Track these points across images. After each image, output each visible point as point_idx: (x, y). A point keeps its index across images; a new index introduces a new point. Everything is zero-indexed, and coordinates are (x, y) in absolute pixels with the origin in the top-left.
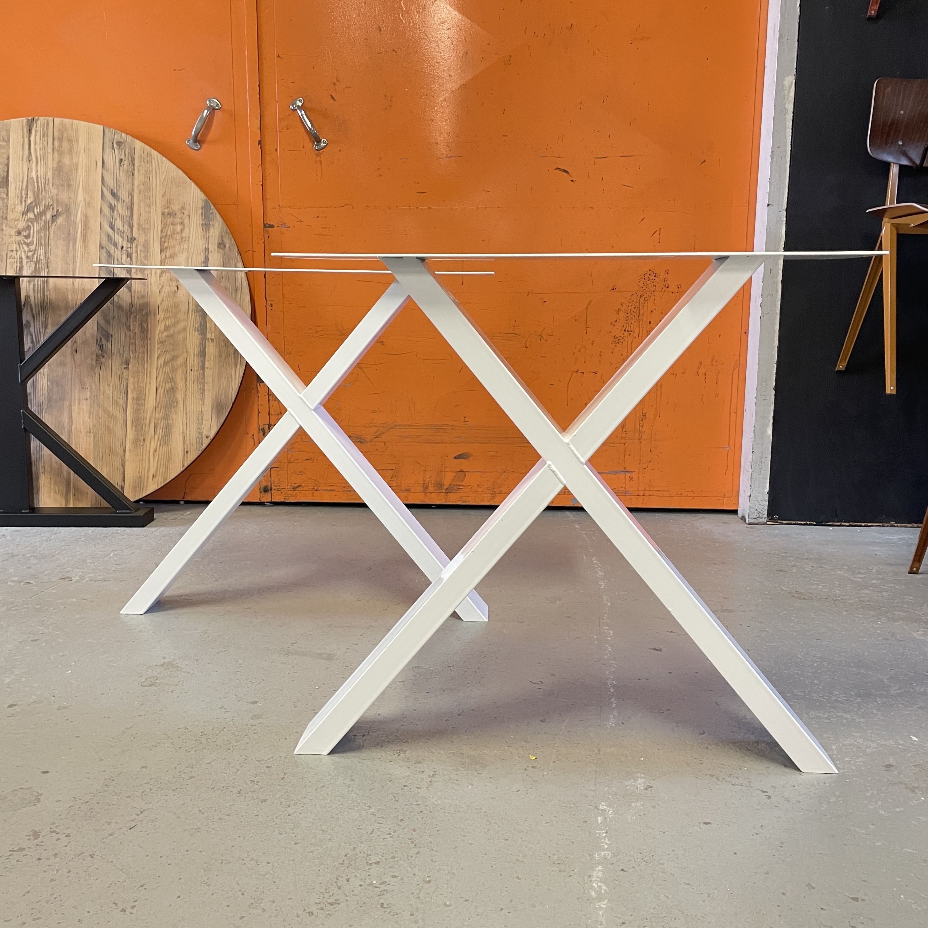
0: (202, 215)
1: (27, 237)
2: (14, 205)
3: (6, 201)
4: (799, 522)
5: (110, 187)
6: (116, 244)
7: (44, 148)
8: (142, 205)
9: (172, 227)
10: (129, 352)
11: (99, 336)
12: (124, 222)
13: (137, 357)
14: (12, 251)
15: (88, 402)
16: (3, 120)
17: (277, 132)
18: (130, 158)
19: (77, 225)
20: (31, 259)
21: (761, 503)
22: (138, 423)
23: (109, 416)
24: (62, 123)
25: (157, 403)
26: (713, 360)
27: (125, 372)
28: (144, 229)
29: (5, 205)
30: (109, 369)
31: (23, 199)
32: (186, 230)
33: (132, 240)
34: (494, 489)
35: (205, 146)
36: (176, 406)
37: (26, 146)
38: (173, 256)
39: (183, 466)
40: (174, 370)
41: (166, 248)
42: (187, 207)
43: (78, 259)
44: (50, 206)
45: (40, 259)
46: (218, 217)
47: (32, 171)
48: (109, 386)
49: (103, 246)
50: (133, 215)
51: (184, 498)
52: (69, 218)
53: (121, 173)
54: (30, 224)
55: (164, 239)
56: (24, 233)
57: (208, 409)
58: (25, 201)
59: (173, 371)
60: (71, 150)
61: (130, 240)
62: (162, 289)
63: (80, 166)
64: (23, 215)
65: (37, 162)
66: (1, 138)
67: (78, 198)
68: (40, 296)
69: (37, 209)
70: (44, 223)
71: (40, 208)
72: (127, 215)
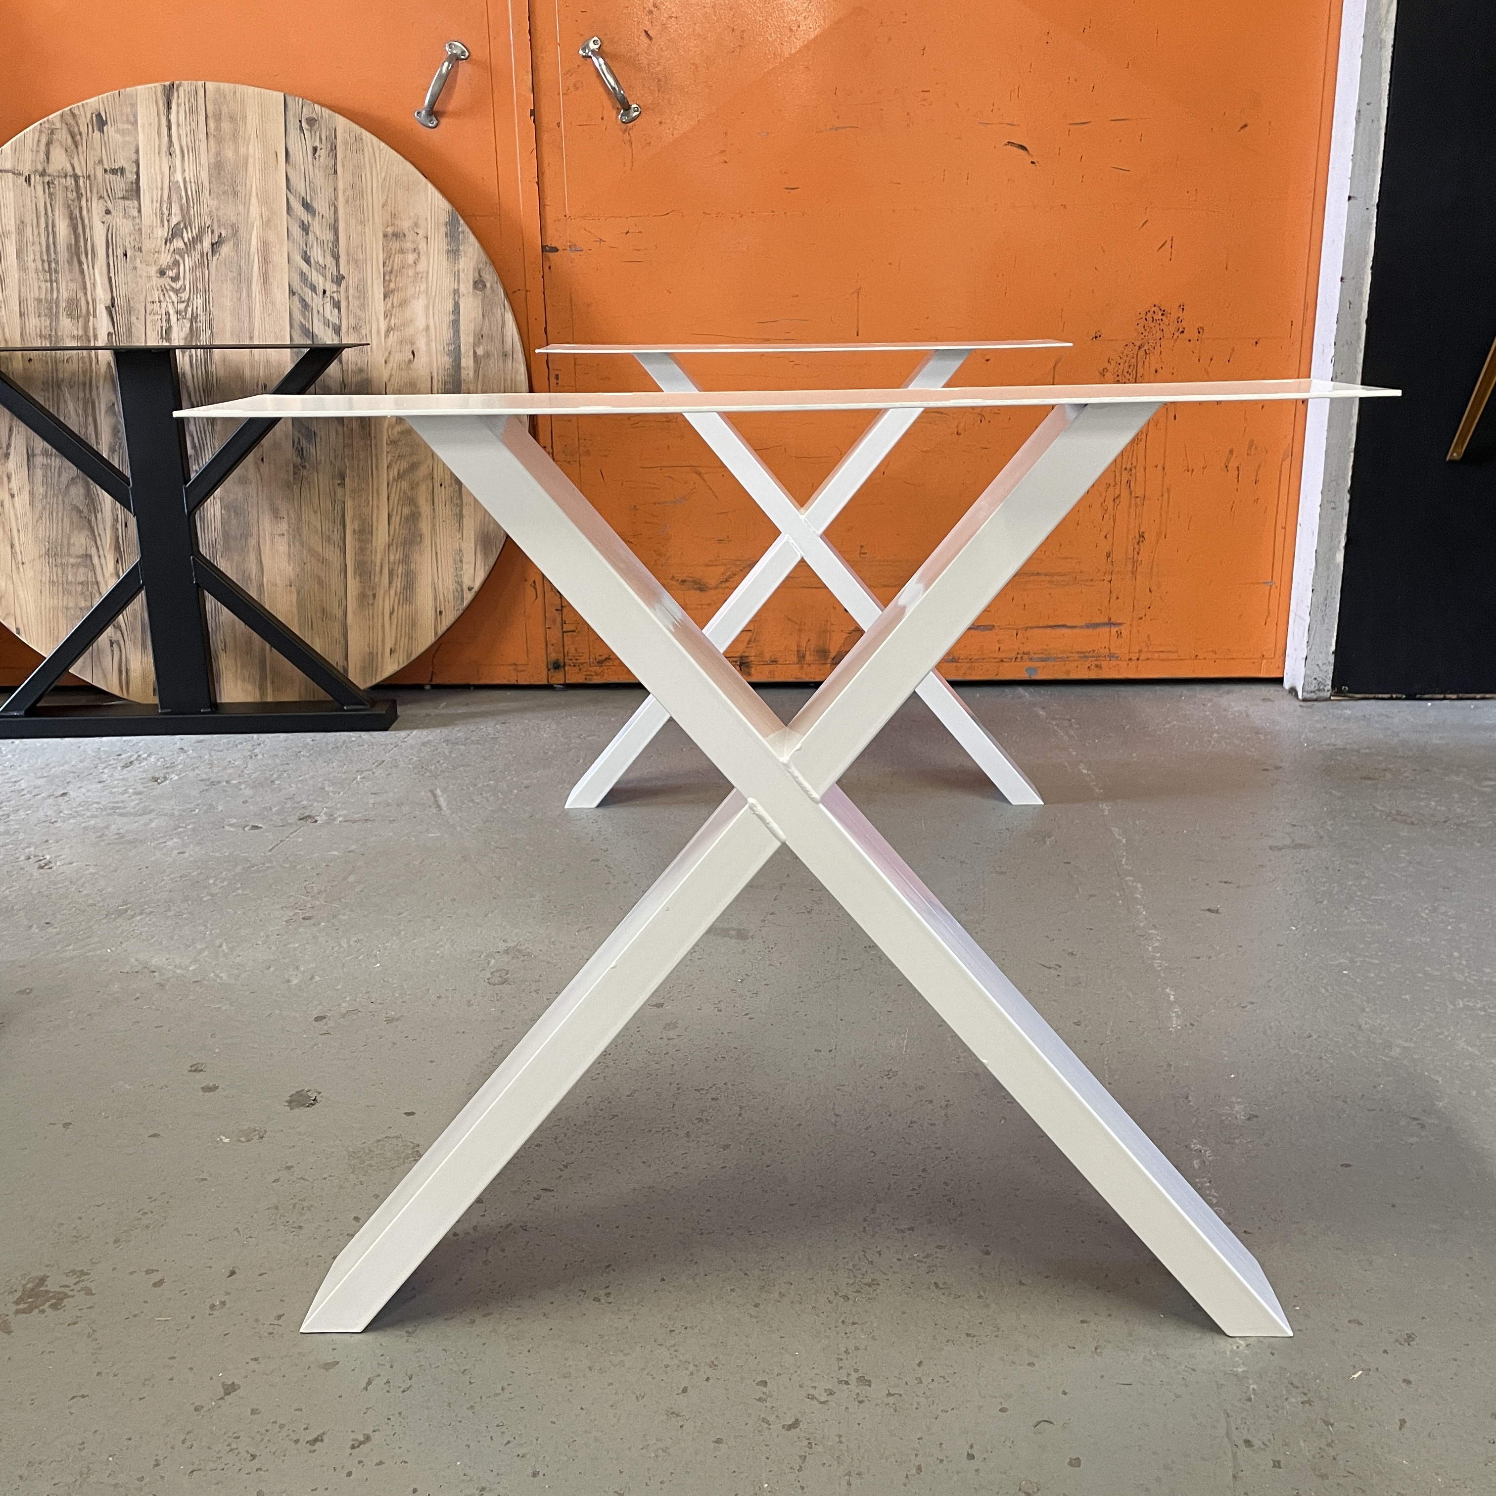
0: (446, 234)
1: (175, 279)
2: (151, 227)
3: (137, 221)
4: (1380, 696)
5: (300, 194)
6: (315, 287)
7: (193, 132)
8: (353, 222)
9: (401, 256)
10: (343, 459)
11: (297, 434)
12: (325, 251)
13: (356, 466)
14: (153, 302)
15: (286, 537)
16: (125, 87)
17: (559, 94)
18: (329, 146)
19: (252, 257)
20: (184, 314)
21: (1324, 668)
22: (364, 571)
23: (319, 560)
24: (218, 90)
25: (391, 537)
26: (1250, 447)
27: (339, 491)
28: (356, 261)
29: (137, 227)
30: (314, 487)
31: (165, 217)
32: (424, 259)
33: (339, 279)
35: (444, 121)
36: (421, 542)
37: (165, 130)
38: (403, 303)
39: (436, 634)
40: (414, 486)
41: (393, 291)
42: (422, 222)
43: (257, 314)
44: (208, 228)
45: (197, 315)
46: (472, 238)
47: (175, 171)
48: (315, 512)
49: (294, 291)
50: (338, 238)
51: (431, 680)
52: (238, 245)
53: (317, 171)
54: (178, 257)
55: (389, 275)
56: (170, 273)
57: (469, 545)
58: (168, 221)
59: (412, 488)
60: (235, 136)
61: (335, 280)
62: (389, 357)
63: (251, 160)
64: (166, 243)
65: (183, 157)
66: (125, 118)
67: (251, 213)
68: (200, 373)
69: (188, 233)
70: (199, 257)
71: (192, 231)
72: (328, 238)
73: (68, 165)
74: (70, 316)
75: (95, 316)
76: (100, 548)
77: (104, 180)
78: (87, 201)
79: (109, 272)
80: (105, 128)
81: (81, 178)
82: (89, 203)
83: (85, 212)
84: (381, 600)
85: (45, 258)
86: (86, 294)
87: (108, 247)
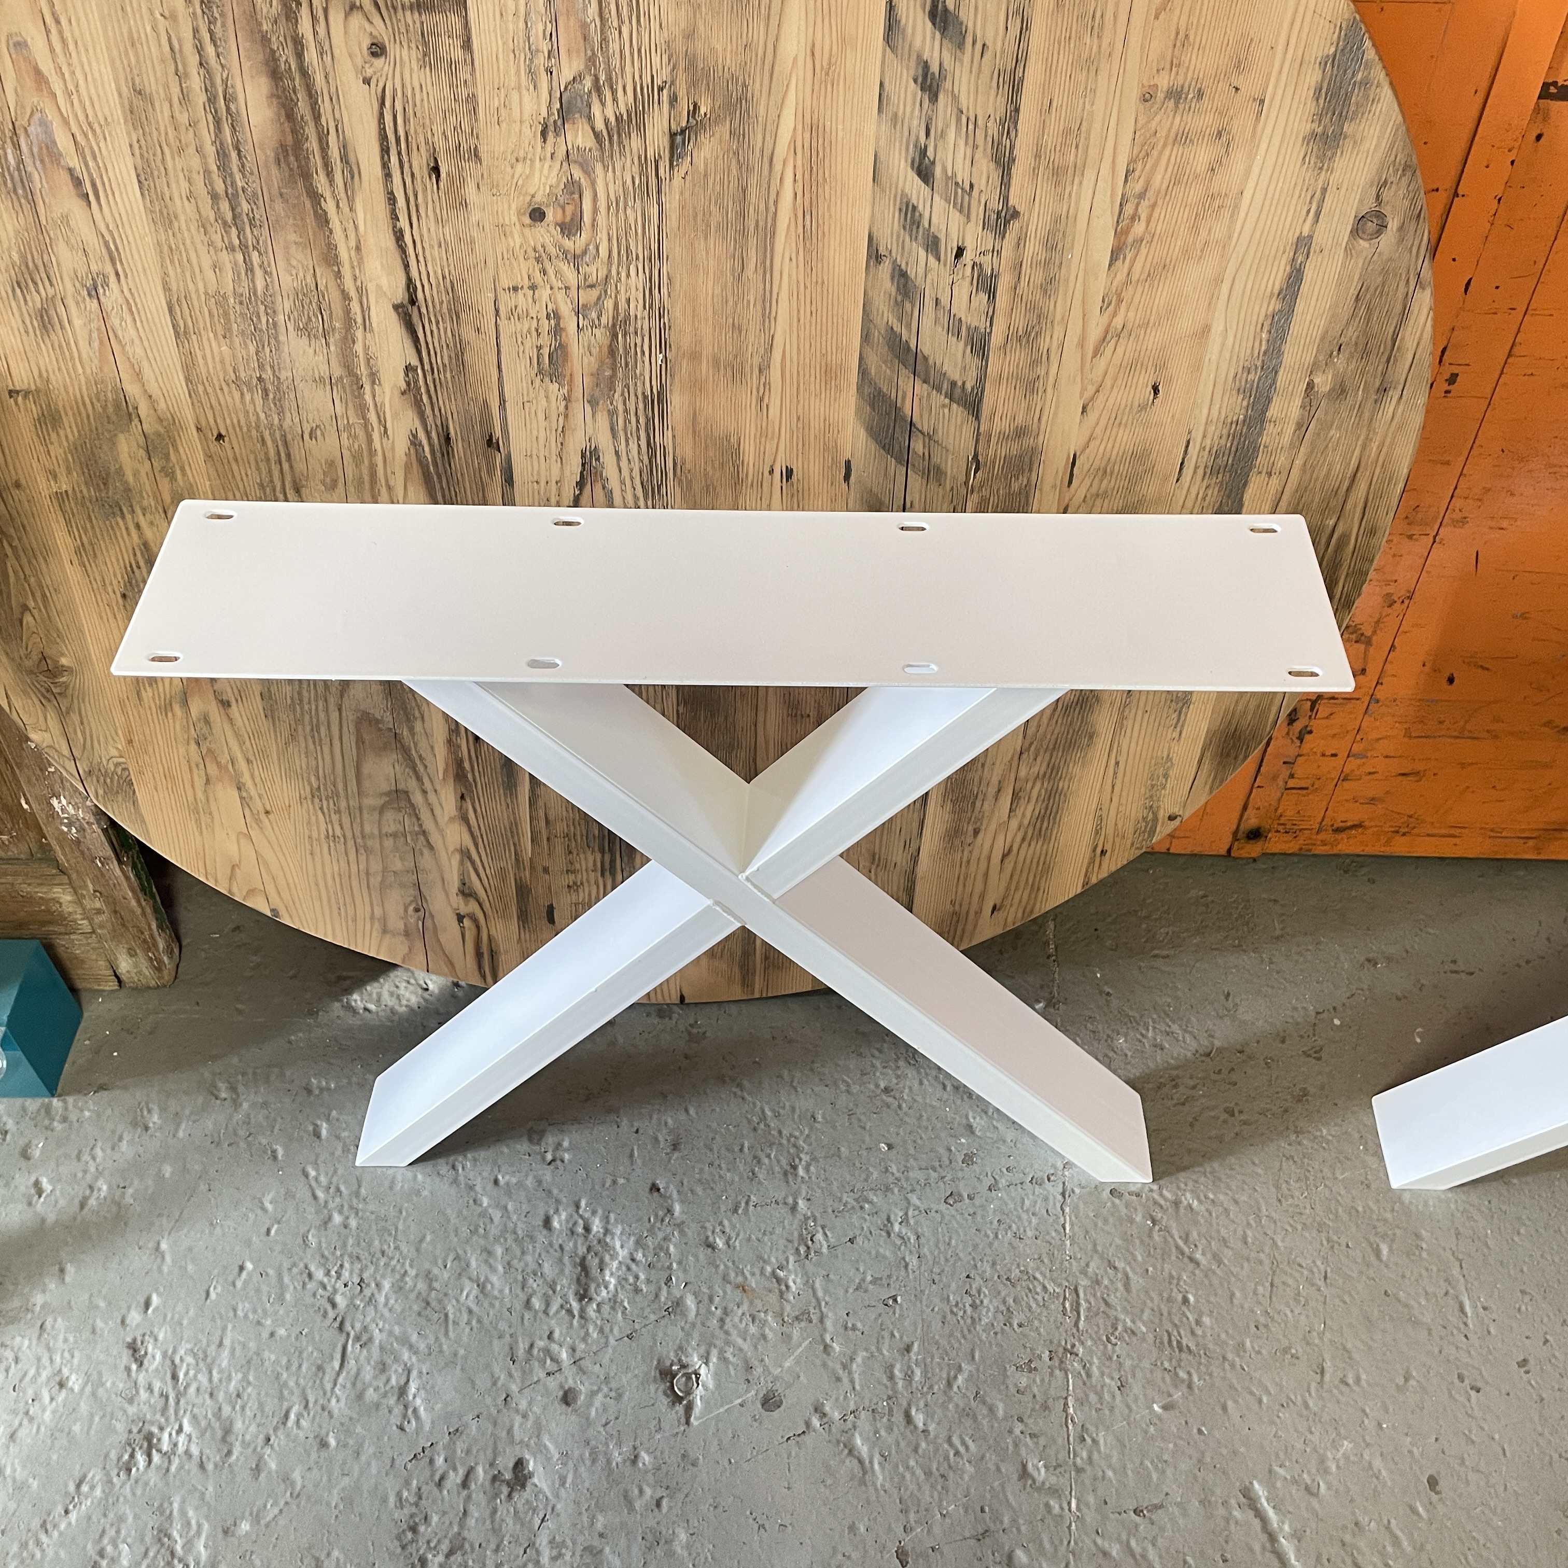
0: (1317, 91)
1: (571, 227)
2: (503, 91)
3: (465, 74)
6: (936, 240)
9: (1177, 151)
12: (975, 147)
14: (515, 289)
19: (778, 167)
20: (594, 315)
28: (1057, 171)
29: (464, 92)
32: (1238, 158)
33: (1002, 220)
38: (1159, 272)
39: (1086, 882)
41: (1137, 243)
44: (661, 89)
45: (628, 317)
46: (1385, 97)
49: (882, 251)
50: (1017, 110)
52: (742, 138)
54: (577, 174)
56: (557, 214)
57: (1189, 751)
58: (549, 71)
61: (993, 220)
62: (1093, 398)
64: (544, 134)
67: (782, 46)
68: (634, 450)
69: (603, 104)
70: (636, 169)
71: (615, 100)
72: (990, 111)
74: (305, 330)
75: (368, 328)
76: (426, 780)
79: (395, 217)
82: (321, 30)
83: (311, 55)
85: (220, 187)
86: (338, 276)
87: (385, 151)
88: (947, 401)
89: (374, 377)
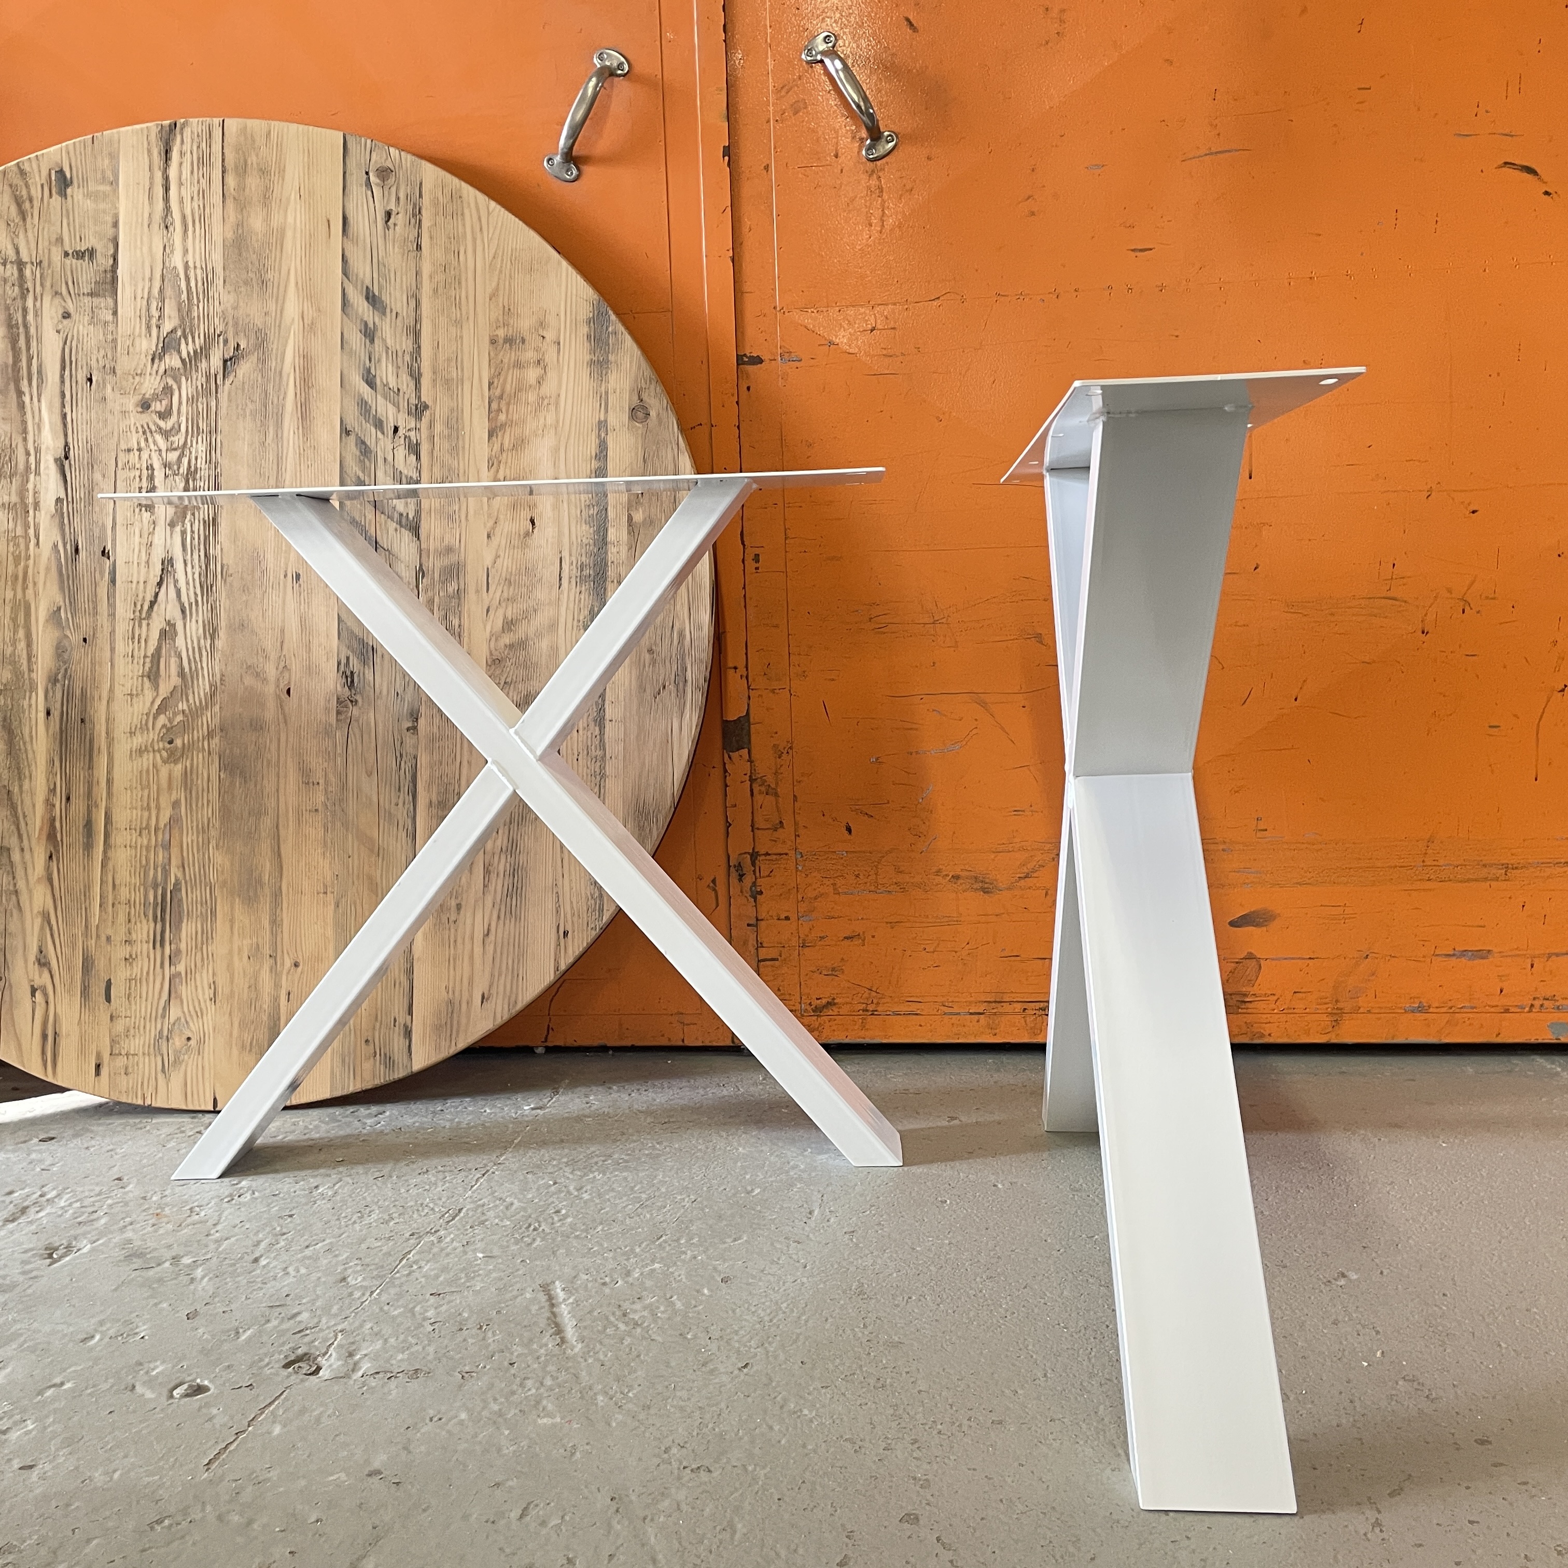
0: (589, 337)
1: (164, 415)
2: (132, 337)
3: (111, 327)
5: (363, 283)
6: (381, 422)
7: (202, 194)
8: (443, 322)
9: (517, 372)
11: (345, 652)
12: (398, 367)
14: (129, 450)
15: (319, 816)
16: (102, 131)
17: (768, 121)
18: (410, 208)
19: (285, 378)
20: (175, 467)
23: (372, 851)
24: (243, 131)
27: (409, 740)
28: (448, 382)
29: (110, 337)
30: (368, 734)
31: (154, 321)
32: (552, 375)
34: (1337, 1001)
35: (587, 169)
37: (159, 191)
38: (520, 444)
39: (557, 968)
41: (503, 426)
42: (551, 320)
44: (219, 336)
45: (196, 469)
46: (628, 340)
47: (172, 252)
48: (369, 774)
49: (349, 428)
50: (419, 347)
52: (264, 362)
53: (390, 246)
54: (171, 382)
55: (497, 402)
56: (158, 406)
58: (158, 327)
60: (266, 198)
61: (413, 411)
62: (494, 528)
63: (289, 234)
64: (153, 360)
65: (185, 231)
66: (99, 176)
67: (285, 313)
68: (197, 558)
69: (187, 344)
70: (204, 379)
71: (194, 341)
72: (404, 347)
73: (10, 247)
75: (37, 473)
76: (25, 837)
77: (63, 266)
78: (35, 299)
79: (63, 406)
80: (69, 191)
81: (29, 266)
82: (38, 304)
83: (30, 317)
84: (469, 914)
86: (25, 439)
87: (63, 368)
88: (398, 527)
89: (36, 505)
